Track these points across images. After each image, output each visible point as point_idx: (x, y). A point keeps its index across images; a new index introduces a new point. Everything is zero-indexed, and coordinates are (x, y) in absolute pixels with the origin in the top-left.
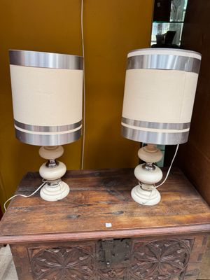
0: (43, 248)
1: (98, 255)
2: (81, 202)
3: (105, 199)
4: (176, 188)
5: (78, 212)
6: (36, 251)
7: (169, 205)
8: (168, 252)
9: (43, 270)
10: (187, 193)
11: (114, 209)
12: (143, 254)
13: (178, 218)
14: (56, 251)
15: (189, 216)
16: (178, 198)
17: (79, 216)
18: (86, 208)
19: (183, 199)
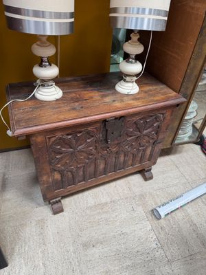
0: (59, 134)
1: (101, 135)
2: (77, 98)
3: (97, 95)
4: (146, 82)
5: (80, 105)
6: (53, 139)
7: (146, 92)
8: (148, 126)
9: (58, 157)
10: (156, 84)
11: (108, 99)
12: (131, 130)
13: (155, 98)
14: (70, 137)
15: (163, 97)
16: (151, 88)
17: (82, 107)
18: (85, 101)
19: (155, 87)
